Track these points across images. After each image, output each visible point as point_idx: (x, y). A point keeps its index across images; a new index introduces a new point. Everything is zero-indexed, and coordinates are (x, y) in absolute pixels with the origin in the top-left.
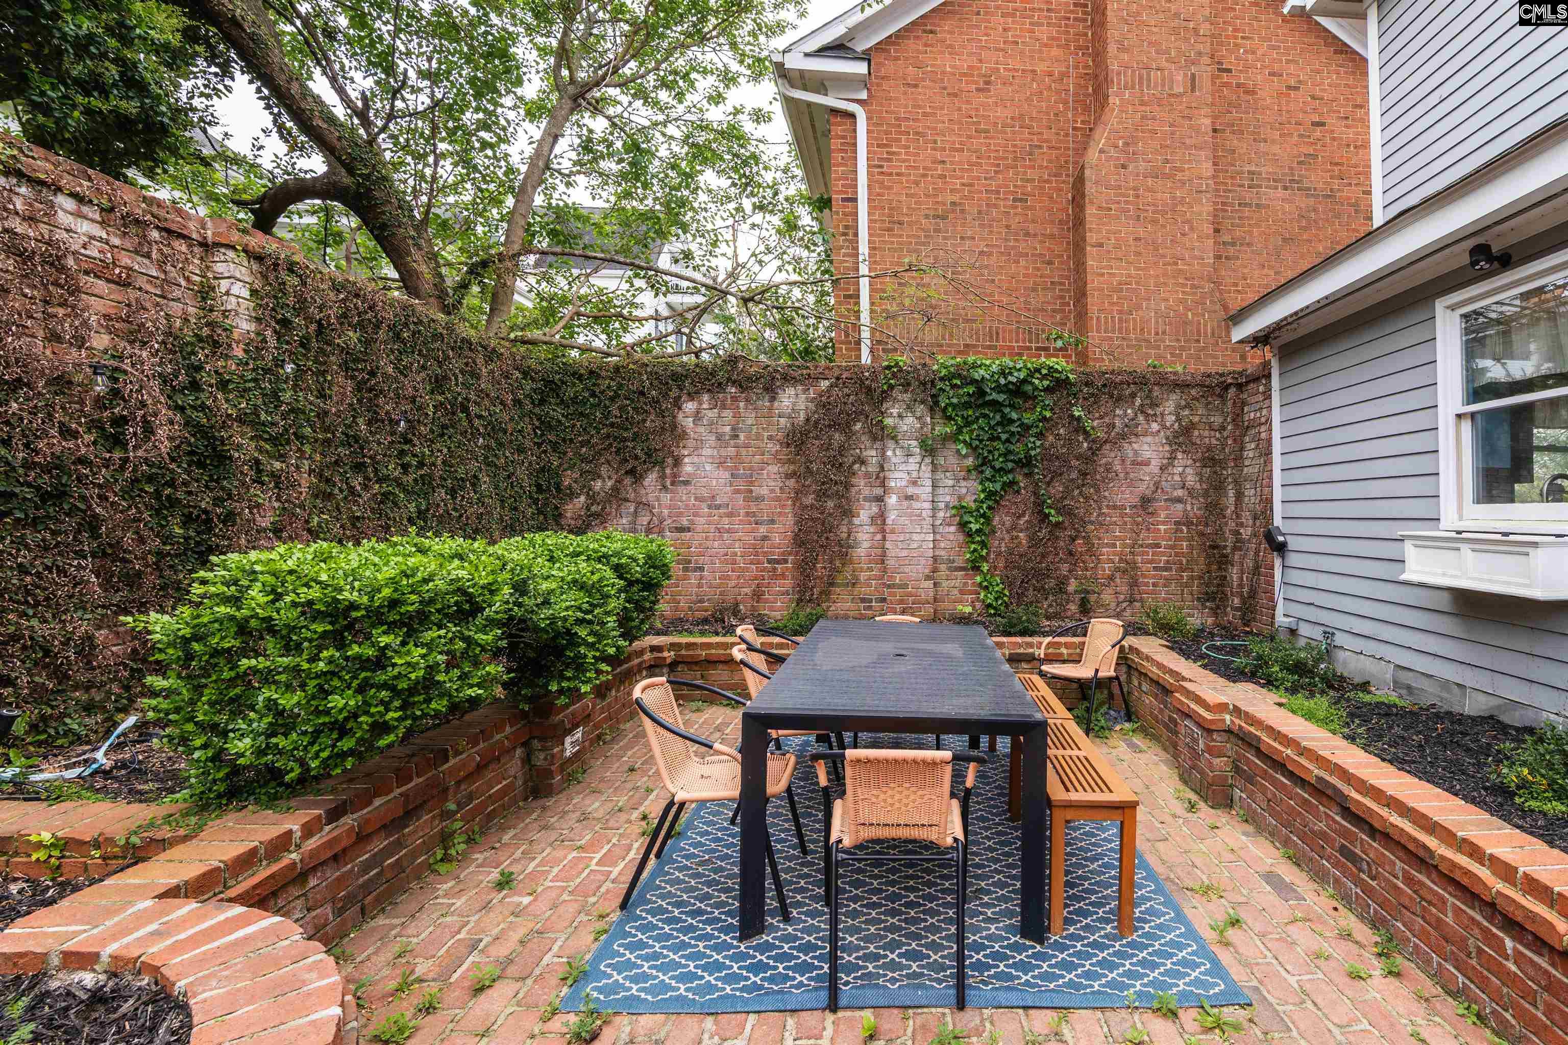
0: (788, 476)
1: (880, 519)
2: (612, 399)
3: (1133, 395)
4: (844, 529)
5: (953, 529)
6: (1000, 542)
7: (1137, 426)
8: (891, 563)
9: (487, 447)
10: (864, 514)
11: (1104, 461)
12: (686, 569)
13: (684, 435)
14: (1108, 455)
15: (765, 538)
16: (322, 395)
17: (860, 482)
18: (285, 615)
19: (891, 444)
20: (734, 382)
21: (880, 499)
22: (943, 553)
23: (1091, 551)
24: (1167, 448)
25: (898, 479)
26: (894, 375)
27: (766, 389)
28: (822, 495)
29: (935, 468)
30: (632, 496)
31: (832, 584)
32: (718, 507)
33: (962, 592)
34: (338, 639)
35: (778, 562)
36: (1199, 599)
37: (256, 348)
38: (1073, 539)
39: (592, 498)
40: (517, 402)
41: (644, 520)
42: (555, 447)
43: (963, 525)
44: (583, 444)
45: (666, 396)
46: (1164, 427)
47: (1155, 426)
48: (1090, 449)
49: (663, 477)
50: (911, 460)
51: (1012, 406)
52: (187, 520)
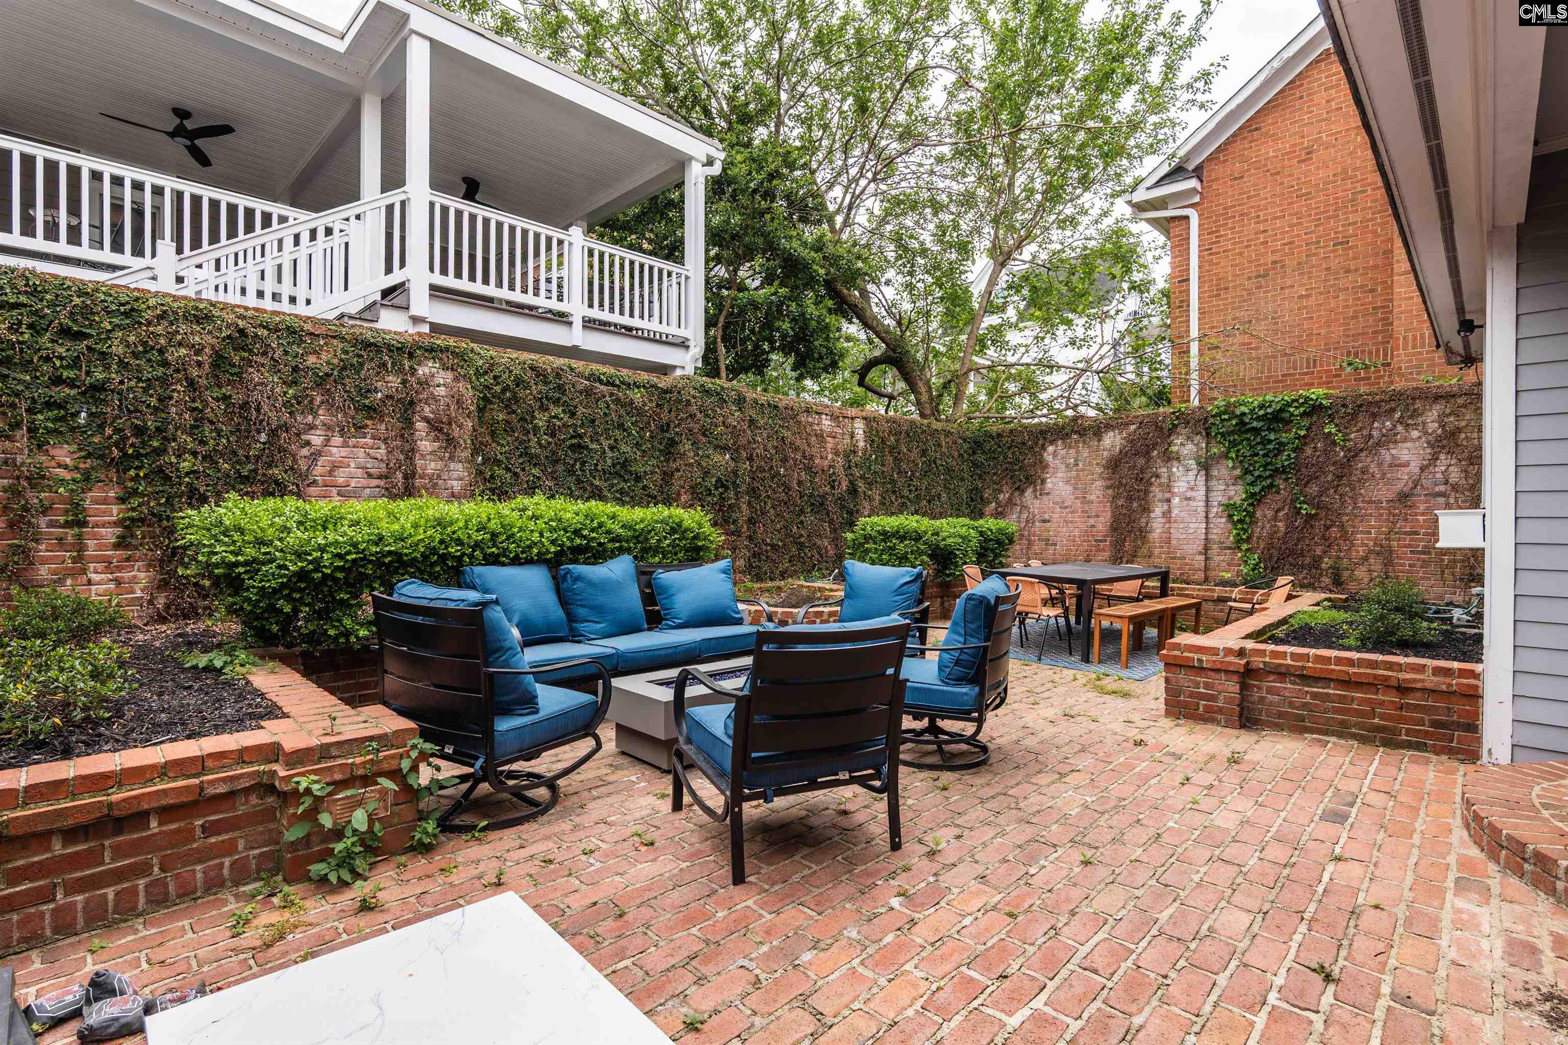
0: (1108, 488)
1: (1167, 514)
2: (1009, 448)
3: (1393, 410)
4: (1143, 520)
5: (1223, 520)
6: (1261, 530)
7: (1396, 434)
8: (1174, 542)
9: (945, 480)
10: (1158, 511)
11: (1360, 465)
12: (1047, 544)
13: (1047, 466)
14: (1364, 461)
15: (1093, 526)
16: (883, 465)
17: (1155, 489)
18: (874, 534)
19: (1175, 463)
20: (1076, 432)
21: (1169, 501)
22: (1214, 537)
23: (1345, 536)
24: (1429, 450)
25: (1180, 486)
26: (1178, 418)
27: (1095, 434)
28: (1130, 499)
29: (1208, 477)
30: (1019, 502)
31: (1135, 556)
32: (1066, 508)
33: (1229, 565)
34: (884, 541)
35: (1101, 541)
36: (1461, 580)
37: (865, 450)
38: (1327, 528)
39: (999, 504)
40: (961, 455)
41: (1025, 516)
42: (980, 477)
43: (1230, 516)
44: (995, 474)
45: (1036, 443)
46: (1426, 433)
47: (1415, 434)
48: (1345, 456)
49: (1035, 491)
50: (1190, 473)
51: (1269, 429)
52: (848, 512)
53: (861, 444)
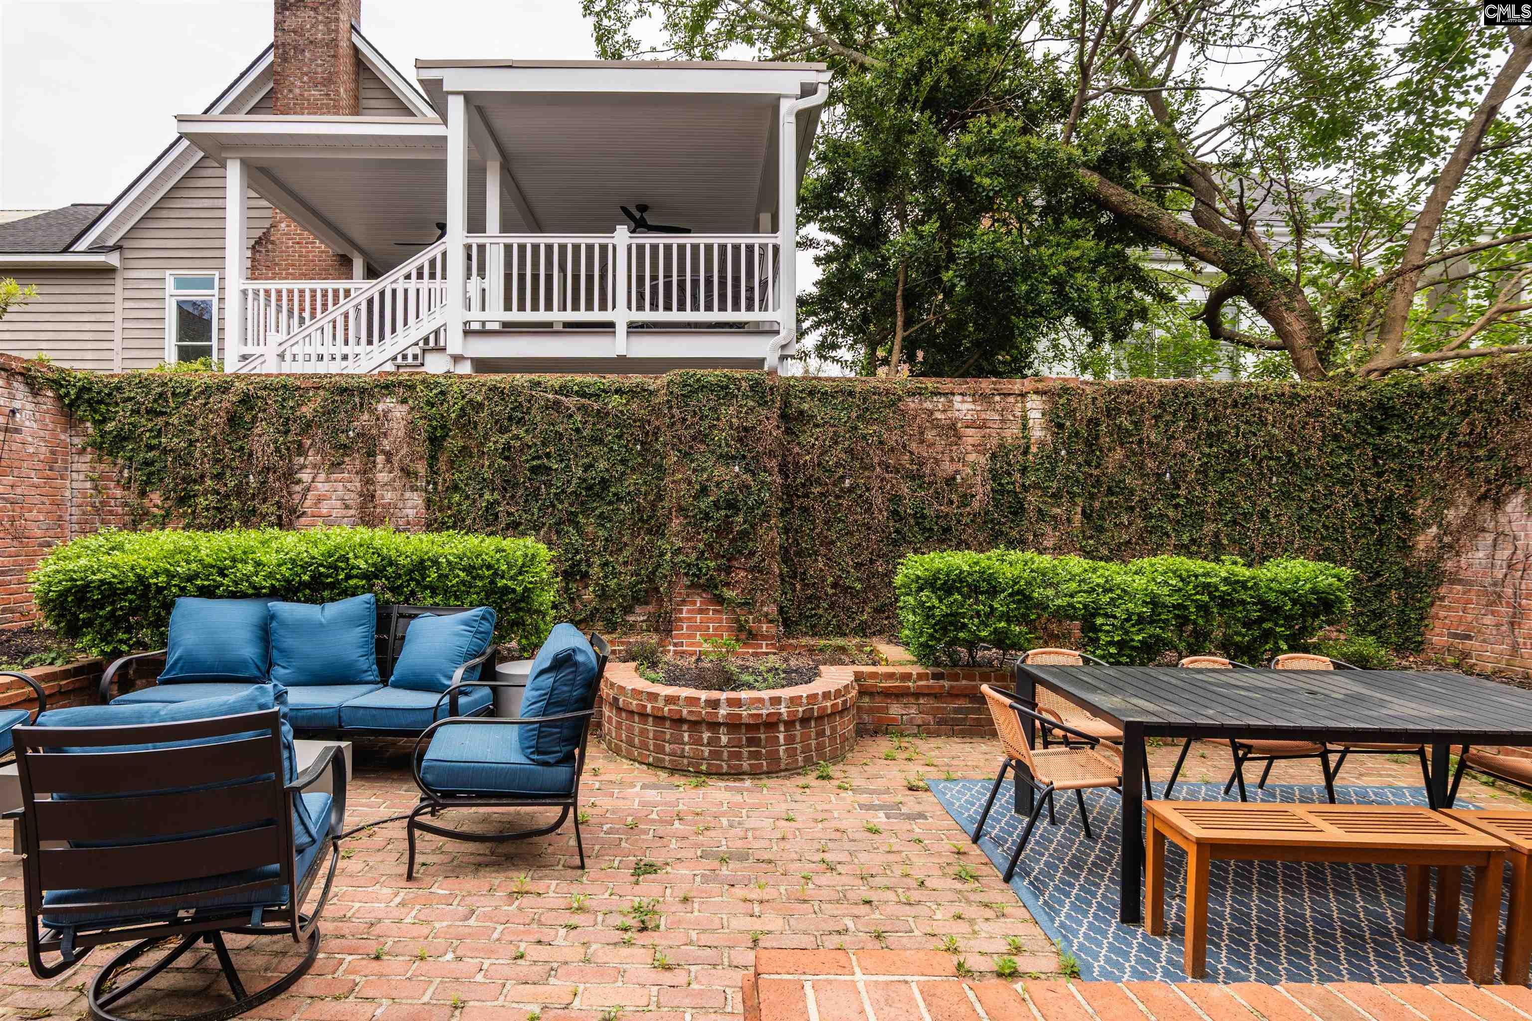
30: (1491, 525)
37: (1044, 443)
39: (1445, 529)
41: (1504, 554)
53: (1037, 433)
